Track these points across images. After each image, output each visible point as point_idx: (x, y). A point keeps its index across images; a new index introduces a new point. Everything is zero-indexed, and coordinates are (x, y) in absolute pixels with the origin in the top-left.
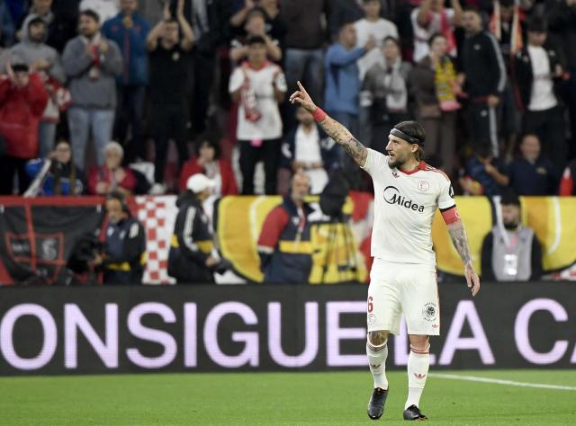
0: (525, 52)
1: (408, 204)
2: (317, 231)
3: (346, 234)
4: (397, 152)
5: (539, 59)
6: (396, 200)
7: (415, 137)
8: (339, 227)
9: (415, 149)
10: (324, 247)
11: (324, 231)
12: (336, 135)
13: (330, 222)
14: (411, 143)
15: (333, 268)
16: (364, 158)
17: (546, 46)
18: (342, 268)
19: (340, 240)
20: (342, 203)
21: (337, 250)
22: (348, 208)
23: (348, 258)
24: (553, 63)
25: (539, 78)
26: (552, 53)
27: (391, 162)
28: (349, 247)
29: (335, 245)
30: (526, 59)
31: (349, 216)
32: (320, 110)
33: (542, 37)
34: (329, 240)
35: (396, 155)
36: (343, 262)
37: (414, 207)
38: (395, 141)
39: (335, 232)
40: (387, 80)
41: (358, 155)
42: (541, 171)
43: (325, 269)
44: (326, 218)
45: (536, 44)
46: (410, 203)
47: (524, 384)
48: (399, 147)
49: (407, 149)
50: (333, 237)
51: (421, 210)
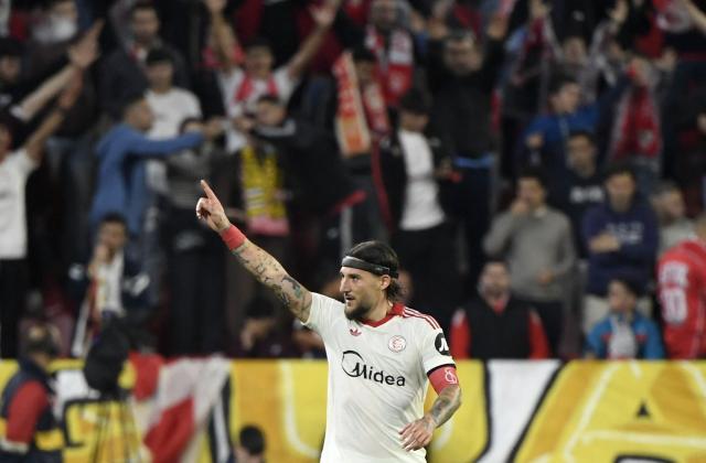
0: (396, 142)
1: (379, 377)
2: (81, 416)
3: (124, 418)
4: (357, 293)
5: (416, 151)
6: (360, 371)
7: (382, 264)
8: (114, 408)
9: (386, 284)
10: (90, 439)
11: (91, 414)
12: (261, 269)
13: (101, 400)
14: (378, 274)
16: (306, 308)
17: (427, 133)
19: (115, 428)
20: (118, 370)
21: (111, 443)
22: (128, 378)
24: (437, 156)
25: (417, 180)
26: (436, 142)
27: (350, 309)
28: (127, 437)
29: (107, 436)
30: (395, 152)
31: (128, 392)
32: (235, 229)
33: (422, 121)
34: (98, 427)
35: (358, 297)
37: (389, 380)
38: (353, 277)
39: (107, 416)
41: (297, 303)
44: (93, 394)
45: (412, 129)
46: (382, 374)
48: (360, 283)
49: (373, 286)
50: (104, 423)
51: (401, 383)
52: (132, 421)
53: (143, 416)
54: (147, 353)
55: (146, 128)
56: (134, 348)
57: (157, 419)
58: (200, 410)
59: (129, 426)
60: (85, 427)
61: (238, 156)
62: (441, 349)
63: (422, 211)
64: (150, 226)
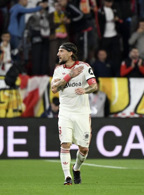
2: (4, 93)
3: (17, 94)
4: (62, 56)
5: (109, 13)
8: (14, 91)
9: (71, 54)
10: (7, 101)
11: (7, 93)
13: (10, 89)
14: (69, 51)
15: (11, 111)
18: (15, 111)
19: (14, 98)
20: (15, 80)
21: (13, 102)
22: (18, 82)
23: (18, 106)
25: (109, 22)
26: (115, 11)
28: (18, 100)
29: (12, 100)
30: (103, 13)
31: (18, 86)
33: (111, 4)
34: (9, 97)
35: (62, 58)
36: (15, 108)
38: (62, 51)
39: (12, 94)
40: (42, 22)
42: (108, 65)
43: (7, 111)
44: (8, 87)
45: (108, 6)
46: (74, 84)
47: (100, 166)
50: (11, 96)
51: (80, 85)
52: (19, 95)
53: (23, 94)
54: (24, 74)
55: (25, 5)
56: (20, 73)
57: (27, 95)
58: (41, 92)
59: (18, 97)
60: (5, 97)
61: (52, 14)
62: (90, 73)
63: (110, 32)
64: (26, 35)
